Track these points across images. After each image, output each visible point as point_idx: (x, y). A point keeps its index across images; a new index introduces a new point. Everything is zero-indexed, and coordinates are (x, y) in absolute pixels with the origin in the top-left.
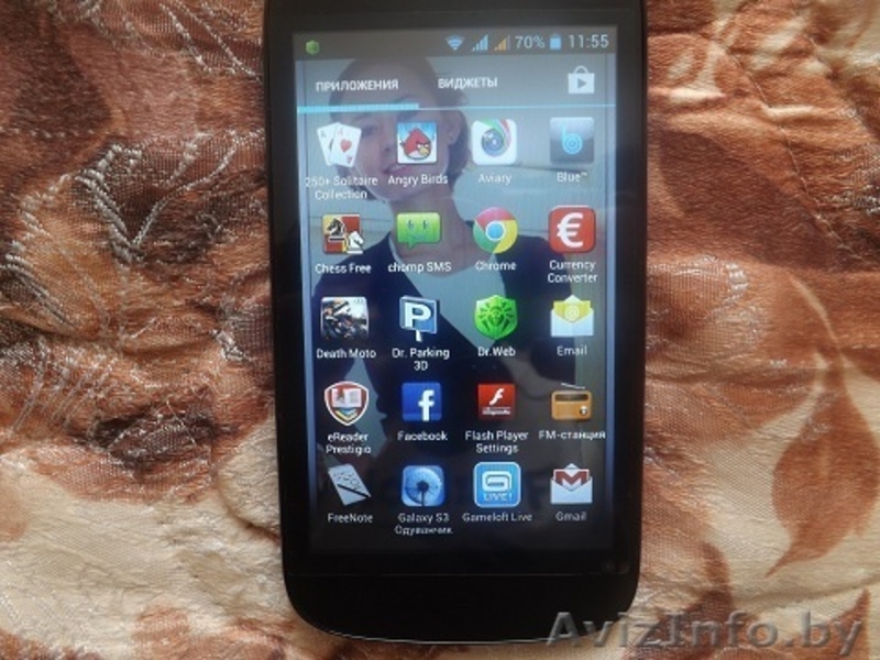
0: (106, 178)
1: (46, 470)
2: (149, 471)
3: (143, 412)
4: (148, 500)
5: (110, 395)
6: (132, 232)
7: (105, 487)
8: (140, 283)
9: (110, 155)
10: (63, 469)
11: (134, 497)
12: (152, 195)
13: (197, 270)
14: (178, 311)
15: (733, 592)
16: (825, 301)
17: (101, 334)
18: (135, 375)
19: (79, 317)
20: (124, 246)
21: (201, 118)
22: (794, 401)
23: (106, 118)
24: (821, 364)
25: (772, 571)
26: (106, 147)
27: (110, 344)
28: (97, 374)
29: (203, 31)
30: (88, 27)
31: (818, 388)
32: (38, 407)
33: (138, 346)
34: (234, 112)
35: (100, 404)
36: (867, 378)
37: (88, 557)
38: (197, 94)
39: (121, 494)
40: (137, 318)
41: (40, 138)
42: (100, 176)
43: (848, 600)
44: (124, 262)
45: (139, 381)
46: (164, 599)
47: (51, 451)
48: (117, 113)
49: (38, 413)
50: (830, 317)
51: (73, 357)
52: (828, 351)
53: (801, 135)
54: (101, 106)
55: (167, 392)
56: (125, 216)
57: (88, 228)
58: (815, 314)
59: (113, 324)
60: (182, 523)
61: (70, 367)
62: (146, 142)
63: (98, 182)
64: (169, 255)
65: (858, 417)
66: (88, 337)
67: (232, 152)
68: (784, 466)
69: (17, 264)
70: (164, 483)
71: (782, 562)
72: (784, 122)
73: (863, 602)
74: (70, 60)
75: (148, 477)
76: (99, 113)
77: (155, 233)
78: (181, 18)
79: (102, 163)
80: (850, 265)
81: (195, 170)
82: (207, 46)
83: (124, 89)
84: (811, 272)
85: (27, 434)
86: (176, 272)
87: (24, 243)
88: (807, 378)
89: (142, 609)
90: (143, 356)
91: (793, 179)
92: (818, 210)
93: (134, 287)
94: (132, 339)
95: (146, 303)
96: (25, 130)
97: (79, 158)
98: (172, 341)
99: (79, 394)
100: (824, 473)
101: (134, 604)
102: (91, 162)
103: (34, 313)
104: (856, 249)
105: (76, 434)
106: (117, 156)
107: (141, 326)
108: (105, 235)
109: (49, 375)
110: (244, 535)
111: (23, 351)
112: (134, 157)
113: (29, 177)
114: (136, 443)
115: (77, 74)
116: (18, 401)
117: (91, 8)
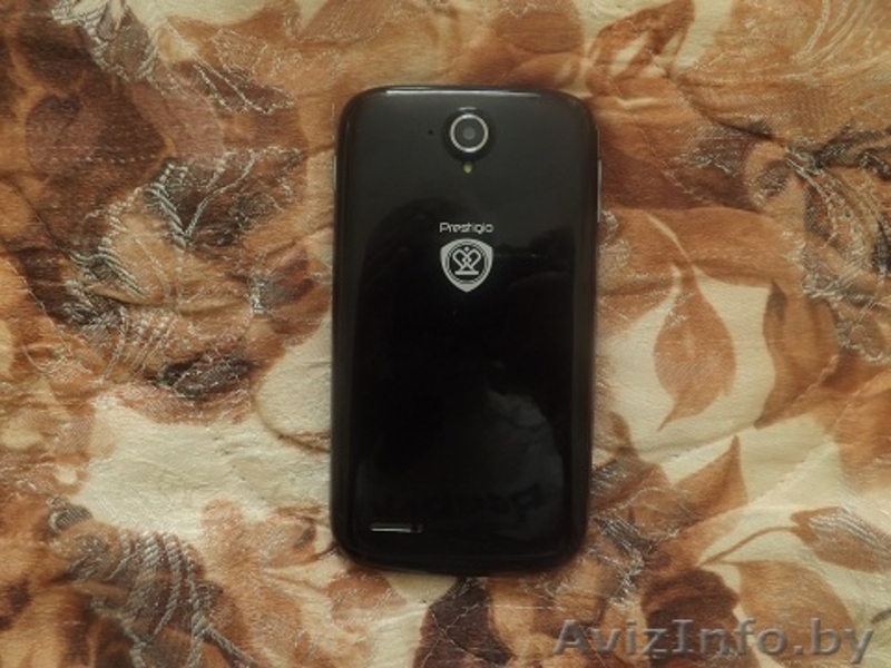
0: (167, 188)
1: (129, 404)
2: (206, 400)
3: (198, 357)
4: (205, 422)
5: (173, 345)
6: (185, 226)
7: (175, 414)
8: (192, 261)
9: (168, 172)
10: (141, 402)
11: (195, 420)
12: (197, 197)
13: (232, 250)
14: (221, 280)
15: (636, 446)
16: (675, 230)
17: (165, 301)
18: (191, 329)
19: (149, 290)
20: (180, 235)
21: (227, 141)
22: (657, 301)
23: (162, 146)
24: (677, 273)
25: (662, 427)
26: (165, 166)
27: (172, 308)
28: (164, 331)
29: (225, 83)
30: (145, 83)
31: (676, 291)
32: (122, 357)
33: (192, 308)
34: (250, 136)
35: (168, 353)
36: (713, 280)
37: (162, 465)
38: (222, 125)
39: (185, 420)
40: (190, 289)
41: (118, 164)
42: (162, 187)
43: (723, 445)
44: (180, 246)
45: (195, 335)
46: (221, 496)
47: (132, 390)
48: (169, 142)
49: (122, 363)
50: (680, 240)
51: (145, 320)
52: (681, 264)
53: (647, 117)
54: (158, 137)
55: (214, 342)
56: (179, 213)
57: (157, 224)
58: (669, 240)
59: (174, 293)
60: (230, 439)
61: (144, 327)
62: (191, 161)
63: (161, 192)
64: (212, 240)
65: (711, 309)
66: (157, 303)
67: (251, 164)
68: (660, 349)
69: (105, 253)
70: (217, 408)
71: (669, 419)
72: (634, 110)
73: (735, 445)
74: (133, 107)
75: (205, 405)
76: (157, 143)
77: (202, 224)
78: (208, 74)
79: (163, 178)
80: (693, 204)
81: (226, 178)
82: (227, 92)
83: (172, 124)
84: (663, 212)
85: (114, 380)
86: (217, 252)
87: (111, 238)
88: (667, 284)
89: (206, 502)
90: (196, 316)
91: (644, 149)
92: (665, 169)
93: (185, 265)
94: (183, 303)
95: (196, 276)
96: (106, 159)
97: (147, 175)
98: (217, 303)
99: (152, 346)
100: (691, 352)
101: (201, 500)
102: (155, 178)
103: (117, 289)
104: (697, 193)
105: (149, 377)
106: (172, 171)
107: (193, 293)
108: (167, 227)
109: (130, 334)
110: (277, 443)
111: (109, 318)
112: (183, 171)
113: (111, 192)
114: (195, 380)
115: (138, 116)
116: (108, 354)
117: (145, 70)
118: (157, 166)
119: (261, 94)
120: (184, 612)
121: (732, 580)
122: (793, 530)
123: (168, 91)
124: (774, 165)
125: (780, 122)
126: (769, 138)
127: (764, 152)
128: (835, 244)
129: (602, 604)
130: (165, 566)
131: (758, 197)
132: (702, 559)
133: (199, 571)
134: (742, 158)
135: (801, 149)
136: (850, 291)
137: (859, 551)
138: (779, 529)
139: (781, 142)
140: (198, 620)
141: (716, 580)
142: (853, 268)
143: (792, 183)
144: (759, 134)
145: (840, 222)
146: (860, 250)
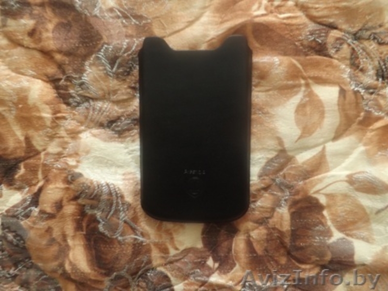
0: (105, 55)
1: (94, 136)
2: (122, 134)
3: (118, 118)
4: (122, 142)
5: (110, 113)
6: (112, 68)
7: (111, 139)
8: (115, 82)
9: (104, 48)
10: (99, 135)
11: (118, 141)
12: (116, 58)
13: (130, 77)
14: (126, 89)
15: (287, 149)
16: (301, 64)
17: (106, 97)
18: (116, 108)
19: (100, 93)
20: (110, 72)
21: (127, 36)
22: (297, 93)
23: (101, 39)
24: (303, 82)
25: (296, 141)
26: (103, 46)
27: (109, 100)
28: (106, 108)
29: (126, 14)
30: (96, 16)
31: (303, 89)
32: (92, 118)
33: (116, 100)
34: (134, 34)
35: (108, 116)
36: (317, 85)
37: (108, 158)
38: (124, 30)
39: (115, 141)
40: (115, 92)
41: (87, 46)
42: (102, 54)
43: (319, 149)
44: (110, 76)
45: (117, 110)
46: (129, 170)
47: (95, 131)
48: (104, 37)
49: (92, 121)
50: (303, 68)
51: (99, 104)
52: (304, 78)
53: (289, 21)
54: (100, 35)
55: (124, 112)
56: (110, 64)
57: (101, 68)
58: (299, 68)
59: (109, 94)
60: (131, 148)
61: (99, 107)
62: (113, 44)
63: (102, 56)
64: (122, 73)
65: (317, 96)
66: (103, 98)
67: (135, 45)
68: (297, 111)
69: (85, 79)
70: (126, 137)
71: (299, 138)
72: (284, 19)
73: (324, 149)
74: (91, 25)
75: (122, 136)
76: (100, 37)
77: (118, 68)
78: (120, 11)
79: (102, 50)
80: (307, 55)
81: (127, 50)
82: (126, 17)
83: (106, 30)
84: (297, 57)
85: (89, 127)
86: (124, 78)
87: (87, 74)
88: (300, 86)
89: (123, 172)
90: (117, 102)
91: (288, 34)
92: (296, 41)
93: (113, 83)
94: (114, 98)
95: (117, 87)
96: (83, 44)
97: (96, 49)
98: (125, 97)
99: (102, 114)
100: (308, 113)
101: (121, 171)
102: (99, 50)
103: (89, 93)
104: (308, 51)
105: (101, 125)
106: (106, 48)
107: (116, 94)
108: (105, 69)
109: (94, 109)
111: (86, 104)
112: (110, 48)
113: (86, 57)
114: (118, 126)
115: (93, 28)
116: (86, 117)
117: (96, 12)
118: (100, 46)
119: (139, 17)
120: (117, 211)
121: (323, 200)
122: (346, 181)
123: (104, 19)
124: (338, 39)
125: (340, 22)
126: (336, 28)
127: (334, 34)
128: (362, 70)
129: (273, 210)
130: (110, 194)
131: (332, 52)
132: (311, 192)
133: (122, 197)
134: (326, 36)
135: (348, 33)
136: (367, 88)
137: (372, 188)
138: (341, 181)
139: (341, 30)
140: (122, 215)
141: (317, 200)
142: (369, 79)
143: (345, 46)
144: (333, 27)
145: (363, 62)
146: (372, 72)
